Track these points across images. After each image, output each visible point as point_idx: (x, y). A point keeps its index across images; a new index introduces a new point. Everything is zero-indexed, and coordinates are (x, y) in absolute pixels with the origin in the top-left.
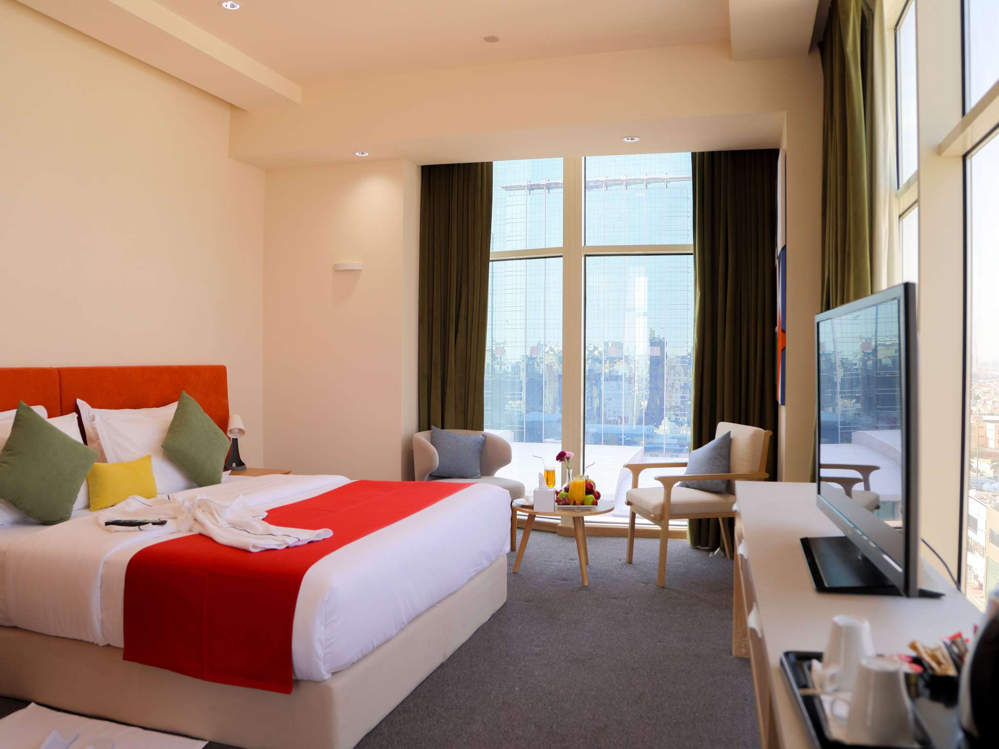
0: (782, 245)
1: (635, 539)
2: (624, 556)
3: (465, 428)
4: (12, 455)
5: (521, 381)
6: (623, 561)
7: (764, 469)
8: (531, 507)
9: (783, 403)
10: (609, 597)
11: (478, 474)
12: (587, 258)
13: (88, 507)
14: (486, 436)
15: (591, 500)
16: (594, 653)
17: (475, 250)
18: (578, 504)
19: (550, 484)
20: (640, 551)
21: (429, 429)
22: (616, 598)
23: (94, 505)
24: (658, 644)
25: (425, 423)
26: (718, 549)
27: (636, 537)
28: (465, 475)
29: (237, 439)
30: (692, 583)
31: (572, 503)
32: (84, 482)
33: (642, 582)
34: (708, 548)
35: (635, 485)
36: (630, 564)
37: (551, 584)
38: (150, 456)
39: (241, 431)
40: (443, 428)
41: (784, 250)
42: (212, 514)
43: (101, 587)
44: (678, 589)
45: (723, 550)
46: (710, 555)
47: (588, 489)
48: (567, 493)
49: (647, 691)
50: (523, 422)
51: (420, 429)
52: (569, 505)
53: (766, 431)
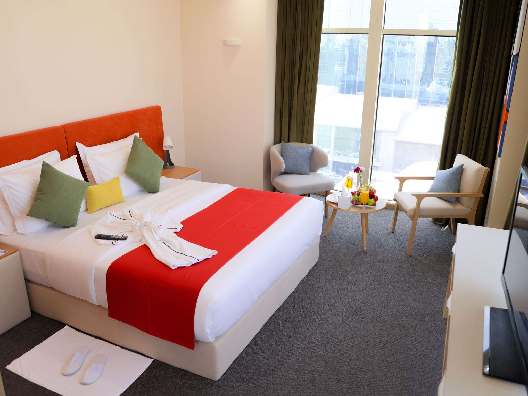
0: (516, 51)
1: (399, 211)
2: (390, 226)
3: (302, 142)
4: (42, 194)
5: (345, 56)
6: (389, 230)
7: (481, 192)
8: (336, 204)
9: (500, 156)
10: (377, 262)
11: (308, 172)
12: (385, 36)
13: (87, 210)
14: (314, 148)
15: (372, 203)
16: (363, 307)
17: (312, 31)
18: (364, 205)
19: (349, 187)
20: (401, 222)
21: (280, 142)
22: (381, 262)
23: (90, 210)
24: (401, 303)
25: (278, 139)
26: (447, 226)
27: (399, 210)
28: (300, 173)
29: (169, 151)
30: (428, 253)
31: (361, 203)
32: (84, 200)
33: (398, 250)
34: (441, 223)
35: (400, 190)
36: (393, 234)
37: (345, 248)
38: (118, 177)
39: (171, 147)
40: (288, 142)
41: (517, 56)
42: (151, 231)
43: (94, 280)
44: (418, 258)
45: (450, 227)
46: (442, 230)
47: (371, 195)
48: (358, 197)
49: (389, 341)
50: (345, 81)
51: (275, 143)
52: (359, 204)
53: (486, 168)
